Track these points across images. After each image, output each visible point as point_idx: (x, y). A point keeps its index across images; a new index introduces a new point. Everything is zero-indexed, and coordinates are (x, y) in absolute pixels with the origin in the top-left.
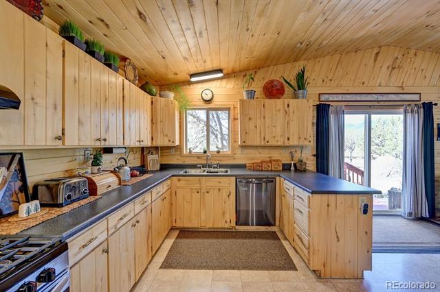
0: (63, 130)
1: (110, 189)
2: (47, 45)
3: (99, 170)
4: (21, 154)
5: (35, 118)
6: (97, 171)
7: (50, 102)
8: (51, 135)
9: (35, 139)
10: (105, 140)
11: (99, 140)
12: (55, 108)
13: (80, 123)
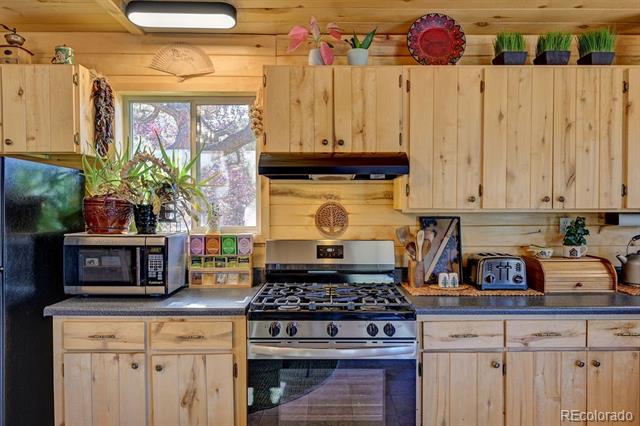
0: (481, 188)
1: (579, 290)
2: (458, 88)
3: (573, 252)
4: (459, 218)
5: (443, 178)
6: (568, 255)
7: (463, 155)
8: (462, 196)
9: (443, 201)
10: (561, 199)
11: (546, 199)
12: (469, 161)
13: (509, 176)
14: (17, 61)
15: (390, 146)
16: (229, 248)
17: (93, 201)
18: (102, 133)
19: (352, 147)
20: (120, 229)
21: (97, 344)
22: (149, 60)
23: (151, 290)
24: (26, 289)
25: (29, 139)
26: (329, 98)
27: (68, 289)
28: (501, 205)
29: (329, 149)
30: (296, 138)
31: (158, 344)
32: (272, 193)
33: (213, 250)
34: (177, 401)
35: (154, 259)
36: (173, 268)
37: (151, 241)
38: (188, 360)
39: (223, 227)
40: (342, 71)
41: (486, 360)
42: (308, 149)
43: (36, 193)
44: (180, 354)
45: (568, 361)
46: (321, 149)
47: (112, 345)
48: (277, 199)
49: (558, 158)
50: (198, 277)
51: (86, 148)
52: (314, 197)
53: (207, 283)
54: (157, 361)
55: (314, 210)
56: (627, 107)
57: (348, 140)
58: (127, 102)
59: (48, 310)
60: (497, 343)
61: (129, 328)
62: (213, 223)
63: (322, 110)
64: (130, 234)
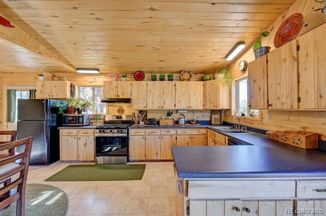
0: (147, 105)
1: (167, 125)
2: (142, 85)
4: (146, 111)
5: (139, 103)
7: (143, 99)
10: (163, 107)
13: (152, 102)
14: (54, 80)
15: (128, 97)
16: (98, 117)
17: (69, 108)
18: (72, 93)
19: (121, 97)
20: (74, 113)
21: (68, 134)
22: (83, 79)
23: (80, 125)
24: (55, 124)
25: (57, 95)
26: (116, 87)
27: (63, 124)
28: (151, 108)
29: (116, 97)
30: (110, 95)
31: (79, 134)
32: (109, 106)
33: (96, 117)
34: (83, 145)
35: (81, 119)
36: (85, 121)
37: (80, 115)
38: (85, 137)
39: (99, 113)
40: (119, 82)
41: (142, 137)
42: (112, 97)
43: (58, 106)
44: (84, 136)
45: (157, 137)
46: (115, 97)
47: (71, 134)
48: (110, 107)
49: (162, 99)
50: (92, 123)
51: (69, 96)
52: (117, 107)
53: (94, 124)
54: (79, 137)
55: (117, 109)
56: (176, 89)
57: (120, 95)
58: (79, 87)
59: (58, 128)
60: (144, 134)
61: (74, 131)
62: (96, 112)
63: (115, 90)
64: (76, 114)
